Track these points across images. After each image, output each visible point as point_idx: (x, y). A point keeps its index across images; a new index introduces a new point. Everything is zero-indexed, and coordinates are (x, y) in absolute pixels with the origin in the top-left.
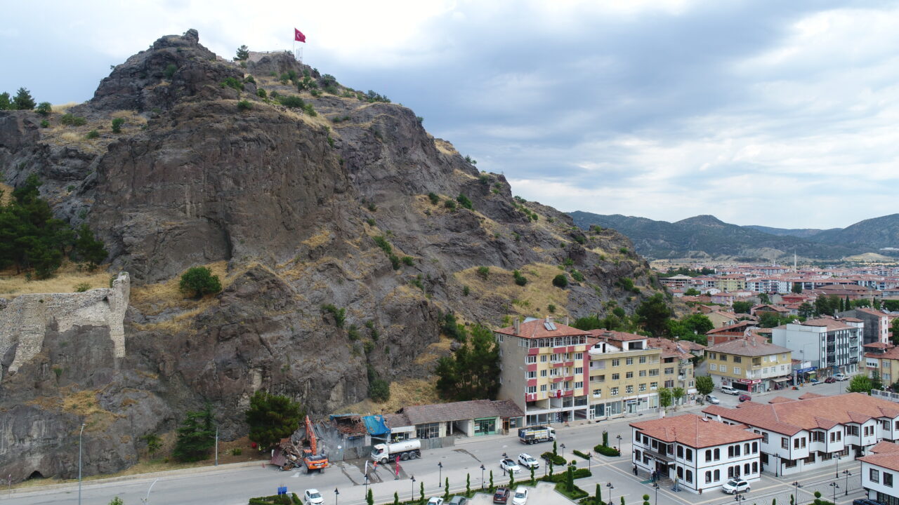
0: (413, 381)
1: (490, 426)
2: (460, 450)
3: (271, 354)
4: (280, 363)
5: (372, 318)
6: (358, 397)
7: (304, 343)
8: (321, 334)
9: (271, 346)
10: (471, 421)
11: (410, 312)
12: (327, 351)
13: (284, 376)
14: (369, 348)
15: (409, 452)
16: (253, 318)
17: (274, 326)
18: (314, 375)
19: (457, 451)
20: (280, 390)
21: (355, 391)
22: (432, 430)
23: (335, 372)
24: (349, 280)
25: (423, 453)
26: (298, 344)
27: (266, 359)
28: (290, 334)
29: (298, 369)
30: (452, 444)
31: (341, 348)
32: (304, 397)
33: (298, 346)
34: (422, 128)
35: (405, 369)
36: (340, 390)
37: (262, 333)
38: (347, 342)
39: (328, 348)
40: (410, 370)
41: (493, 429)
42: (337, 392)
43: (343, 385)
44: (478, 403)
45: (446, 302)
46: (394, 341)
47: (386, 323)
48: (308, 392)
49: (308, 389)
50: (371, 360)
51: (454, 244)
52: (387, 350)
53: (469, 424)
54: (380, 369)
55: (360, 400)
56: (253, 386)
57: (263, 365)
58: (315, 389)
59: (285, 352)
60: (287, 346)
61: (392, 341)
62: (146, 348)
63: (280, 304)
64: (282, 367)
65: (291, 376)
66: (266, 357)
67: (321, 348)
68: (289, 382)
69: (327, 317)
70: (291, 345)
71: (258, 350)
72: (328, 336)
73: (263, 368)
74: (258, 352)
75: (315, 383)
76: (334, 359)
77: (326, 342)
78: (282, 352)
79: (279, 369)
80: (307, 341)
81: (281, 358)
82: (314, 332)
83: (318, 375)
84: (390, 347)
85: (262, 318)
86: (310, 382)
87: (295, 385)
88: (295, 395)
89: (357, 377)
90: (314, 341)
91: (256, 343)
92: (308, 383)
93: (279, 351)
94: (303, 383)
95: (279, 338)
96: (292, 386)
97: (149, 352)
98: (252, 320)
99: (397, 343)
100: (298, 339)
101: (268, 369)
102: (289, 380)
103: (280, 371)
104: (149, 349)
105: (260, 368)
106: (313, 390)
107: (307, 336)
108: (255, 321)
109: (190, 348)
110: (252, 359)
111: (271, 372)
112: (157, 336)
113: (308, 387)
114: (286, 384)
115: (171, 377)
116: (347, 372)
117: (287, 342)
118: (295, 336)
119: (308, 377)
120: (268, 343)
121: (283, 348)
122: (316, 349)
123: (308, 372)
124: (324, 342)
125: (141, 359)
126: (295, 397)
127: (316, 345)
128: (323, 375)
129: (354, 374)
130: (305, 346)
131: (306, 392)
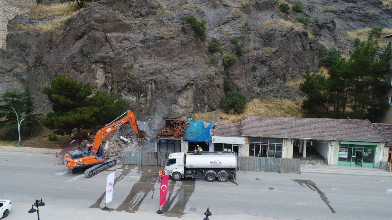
0: (278, 100)
1: (364, 154)
2: (305, 182)
3: (113, 51)
4: (123, 62)
5: (239, 36)
6: (209, 106)
7: (156, 48)
8: (176, 41)
9: (114, 44)
10: (333, 143)
11: (285, 38)
12: (181, 58)
13: (125, 74)
14: (228, 62)
15: (217, 170)
16: (104, 18)
17: (126, 28)
18: (158, 77)
19: (300, 182)
20: (123, 88)
21: (206, 99)
22: (272, 148)
23: (183, 77)
24: (225, 6)
25: (239, 175)
26: (148, 47)
27: (107, 55)
28: (141, 37)
29: (142, 69)
30: (297, 170)
31: (197, 58)
32: (148, 98)
33: (149, 50)
35: (272, 89)
36: (190, 97)
37: (109, 32)
38: (206, 54)
39: (181, 56)
40: (278, 91)
41: (370, 159)
42: (187, 98)
43: (194, 93)
44: (349, 122)
45: (333, 44)
46: (263, 62)
47: (258, 45)
48: (152, 93)
49: (152, 91)
50: (231, 73)
51: (350, 12)
52: (254, 69)
53: (330, 147)
54: (240, 83)
55: (212, 109)
56: (97, 81)
57: (104, 61)
58: (159, 91)
59: (132, 52)
60: (135, 47)
61: (261, 62)
62: (21, 44)
63: (138, 12)
64: (125, 65)
65: (133, 75)
66: (107, 53)
67: (174, 55)
68: (131, 81)
69: (186, 28)
70: (141, 47)
71: (100, 47)
72: (183, 44)
73: (104, 63)
74: (100, 48)
75: (159, 85)
76: (186, 66)
77: (180, 50)
78: (128, 52)
79: (121, 67)
80: (159, 46)
81: (125, 57)
82: (169, 40)
83: (163, 78)
84: (258, 67)
85: (113, 20)
86: (154, 84)
87: (137, 84)
88: (138, 95)
89: (207, 85)
90: (168, 47)
91: (100, 40)
92: (151, 84)
93: (124, 50)
94: (146, 84)
95: (127, 39)
96: (134, 85)
97: (24, 47)
98: (102, 20)
99: (266, 64)
100: (150, 43)
101: (108, 65)
102: (131, 80)
103: (122, 69)
104: (24, 45)
105: (101, 63)
106: (158, 92)
107: (159, 42)
108: (106, 21)
109: (52, 45)
110: (93, 54)
111: (112, 69)
112: (32, 35)
113: (152, 88)
114: (128, 83)
115: (33, 67)
116: (197, 79)
117: (136, 44)
118: (147, 39)
119: (152, 78)
120: (112, 41)
121: (130, 49)
122: (169, 55)
123: (152, 74)
124: (179, 49)
125: (19, 53)
126: (139, 97)
127: (169, 51)
128: (169, 79)
129: (204, 82)
130: (157, 50)
131: (149, 93)
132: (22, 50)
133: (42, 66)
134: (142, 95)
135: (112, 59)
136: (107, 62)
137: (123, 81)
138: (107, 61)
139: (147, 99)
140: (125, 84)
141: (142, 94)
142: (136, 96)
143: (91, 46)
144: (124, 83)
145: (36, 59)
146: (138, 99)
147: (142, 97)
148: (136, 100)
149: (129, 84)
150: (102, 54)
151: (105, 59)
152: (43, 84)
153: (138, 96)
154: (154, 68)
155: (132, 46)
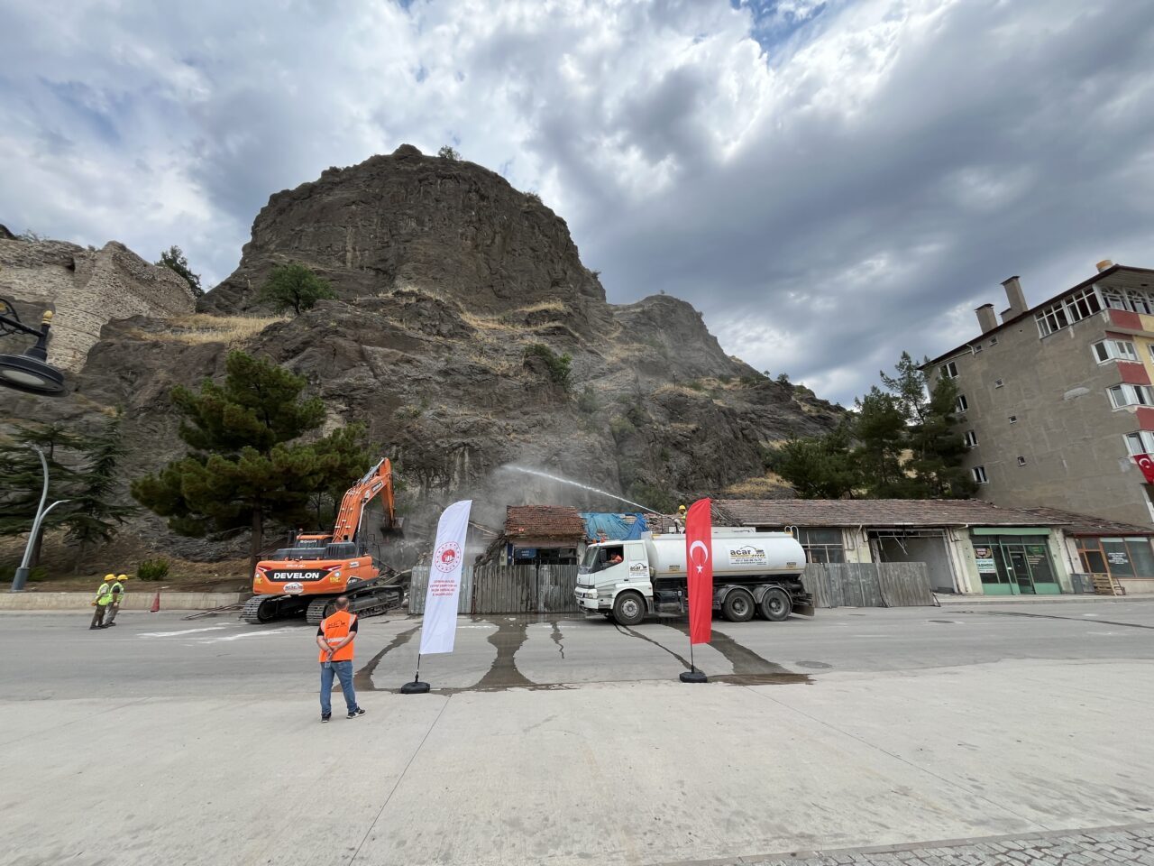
1: (1031, 561)
3: (376, 376)
4: (399, 403)
5: (630, 393)
7: (471, 389)
9: (380, 364)
10: (958, 535)
11: (706, 410)
12: (525, 413)
13: (400, 427)
14: (621, 433)
15: (752, 581)
16: (360, 321)
17: (409, 343)
18: (479, 441)
26: (456, 385)
27: (361, 382)
28: (441, 365)
29: (442, 420)
31: (559, 416)
32: (452, 488)
33: (456, 391)
34: (702, 323)
37: (370, 344)
39: (526, 409)
46: (677, 446)
47: (662, 418)
48: (462, 478)
49: (462, 471)
52: (665, 456)
53: (952, 546)
57: (351, 396)
58: (479, 473)
59: (419, 388)
60: (428, 380)
61: (674, 445)
62: (129, 365)
63: (435, 326)
64: (401, 410)
65: (420, 431)
66: (361, 378)
67: (511, 406)
68: (414, 444)
69: (533, 361)
70: (438, 383)
71: (345, 367)
72: (528, 388)
73: (350, 401)
74: (343, 370)
75: (482, 459)
76: (538, 428)
77: (524, 398)
78: (409, 386)
79: (391, 413)
80: (479, 387)
81: (402, 393)
82: (500, 378)
83: (490, 444)
84: (671, 453)
85: (381, 327)
86: (469, 455)
87: (428, 451)
88: (428, 480)
89: (588, 466)
90: (497, 391)
91: (348, 354)
92: (462, 455)
93: (401, 380)
94: (450, 453)
95: (409, 361)
96: (421, 454)
97: (133, 373)
98: (355, 323)
99: (684, 449)
100: (459, 378)
101: (360, 404)
102: (414, 440)
103: (393, 418)
104: (134, 366)
105: (341, 401)
106: (476, 475)
107: (479, 377)
108: (364, 326)
109: (215, 369)
110: (323, 379)
111: (370, 415)
112: (165, 348)
113: (462, 464)
114: (405, 448)
115: (144, 411)
116: (565, 453)
117: (430, 375)
118: (453, 370)
119: (465, 441)
120: (375, 359)
121: (416, 380)
122: (501, 404)
123: (464, 432)
124: (520, 397)
125: (115, 385)
126: (428, 487)
127: (501, 399)
128: (504, 447)
129: (583, 460)
130: (474, 393)
131: (456, 476)
132: (126, 379)
133: (172, 415)
134: (437, 481)
135: (371, 391)
136: (358, 397)
137: (393, 444)
138: (359, 394)
139: (448, 490)
140: (397, 452)
141: (438, 478)
142: (422, 483)
143: (322, 360)
144: (394, 448)
145: (161, 393)
146: (424, 492)
147: (438, 485)
148: (421, 492)
149: (406, 452)
150: (349, 379)
151: (354, 390)
152: (160, 454)
153: (425, 483)
154: (471, 420)
155: (421, 377)
